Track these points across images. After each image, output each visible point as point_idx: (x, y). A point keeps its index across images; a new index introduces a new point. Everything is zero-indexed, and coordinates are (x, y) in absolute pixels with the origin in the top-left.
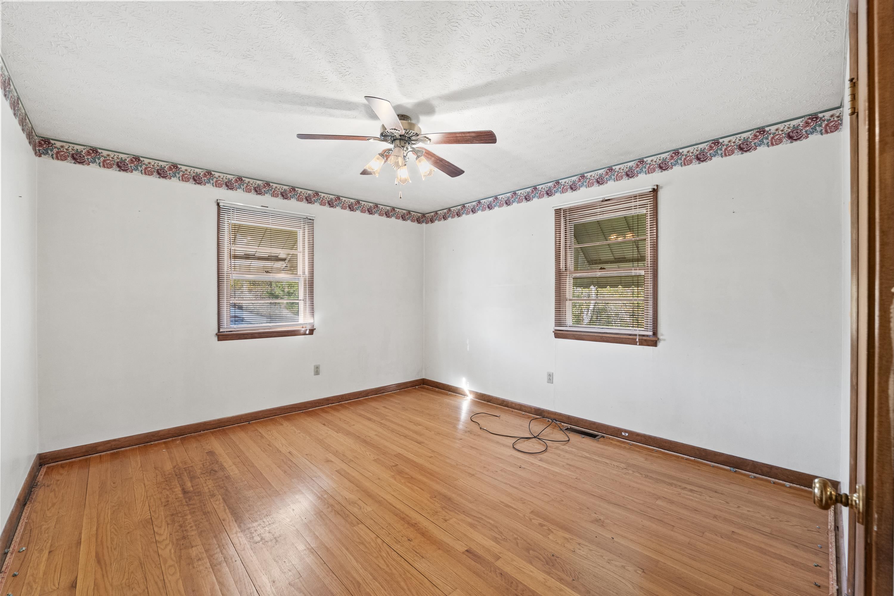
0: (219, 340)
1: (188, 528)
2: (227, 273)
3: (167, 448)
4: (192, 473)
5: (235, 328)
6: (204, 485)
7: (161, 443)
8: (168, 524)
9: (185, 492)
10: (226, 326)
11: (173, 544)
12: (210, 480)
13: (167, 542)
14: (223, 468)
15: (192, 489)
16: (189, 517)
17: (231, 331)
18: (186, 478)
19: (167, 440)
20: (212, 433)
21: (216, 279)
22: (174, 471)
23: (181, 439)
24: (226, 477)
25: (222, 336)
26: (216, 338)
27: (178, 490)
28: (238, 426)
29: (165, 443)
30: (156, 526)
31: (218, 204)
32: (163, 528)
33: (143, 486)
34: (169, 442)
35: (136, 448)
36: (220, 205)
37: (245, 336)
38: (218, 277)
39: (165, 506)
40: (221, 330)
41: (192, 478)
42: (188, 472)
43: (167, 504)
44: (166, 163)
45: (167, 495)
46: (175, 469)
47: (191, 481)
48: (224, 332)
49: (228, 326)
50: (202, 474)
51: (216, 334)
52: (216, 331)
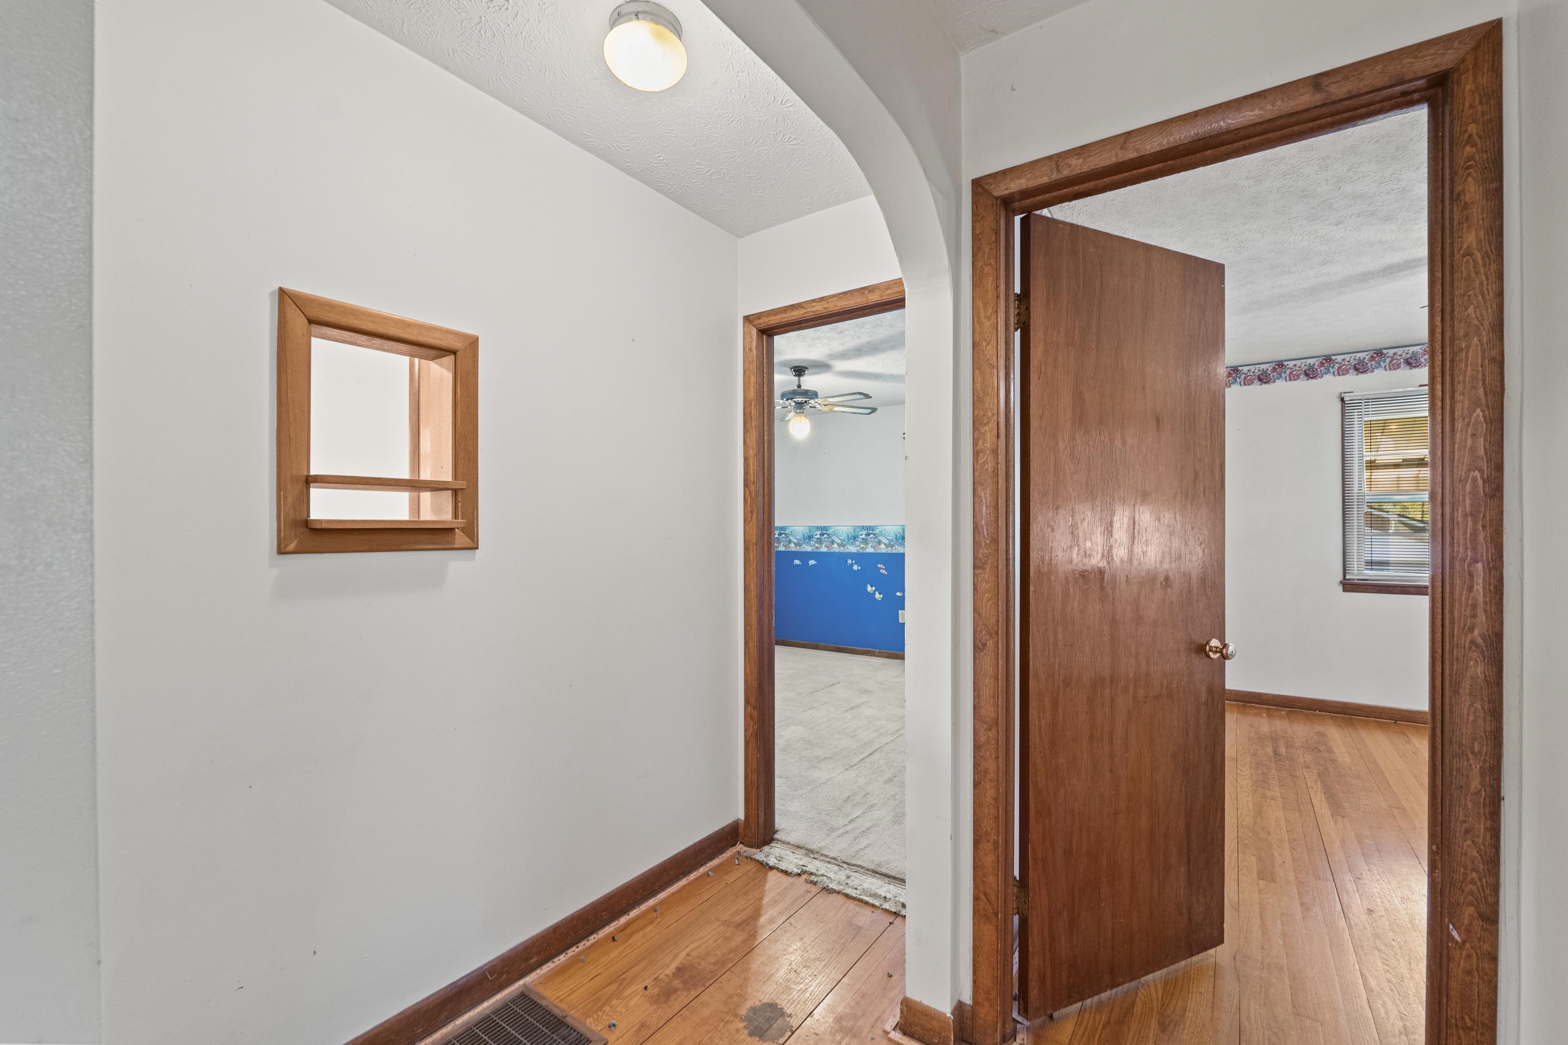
0: (1345, 590)
1: (1270, 777)
2: (1357, 496)
3: (1269, 716)
4: (1290, 743)
5: (1370, 576)
6: (1301, 756)
7: (1264, 708)
8: (1251, 768)
9: (1276, 753)
10: (1356, 572)
11: (1252, 780)
12: (1310, 756)
13: (1247, 778)
14: (1330, 750)
15: (1285, 754)
16: (1274, 771)
17: (1366, 580)
18: (1282, 744)
19: (1271, 707)
20: (1332, 718)
21: (1341, 505)
22: (1271, 735)
23: (1288, 712)
24: (1331, 760)
25: (1349, 586)
26: (1341, 588)
27: (1270, 750)
28: (1376, 721)
29: (1267, 709)
30: (1240, 764)
31: (1342, 400)
32: (1245, 768)
33: (1235, 735)
34: (1272, 709)
35: (1234, 705)
36: (1345, 400)
37: (1390, 589)
38: (1344, 502)
39: (1252, 755)
40: (1347, 577)
41: (1288, 746)
42: (1286, 740)
43: (1254, 755)
44: (1315, 360)
45: (1257, 749)
46: (1272, 734)
47: (1286, 748)
48: (1354, 580)
49: (1358, 572)
50: (1301, 746)
51: (1341, 582)
52: (1341, 578)
